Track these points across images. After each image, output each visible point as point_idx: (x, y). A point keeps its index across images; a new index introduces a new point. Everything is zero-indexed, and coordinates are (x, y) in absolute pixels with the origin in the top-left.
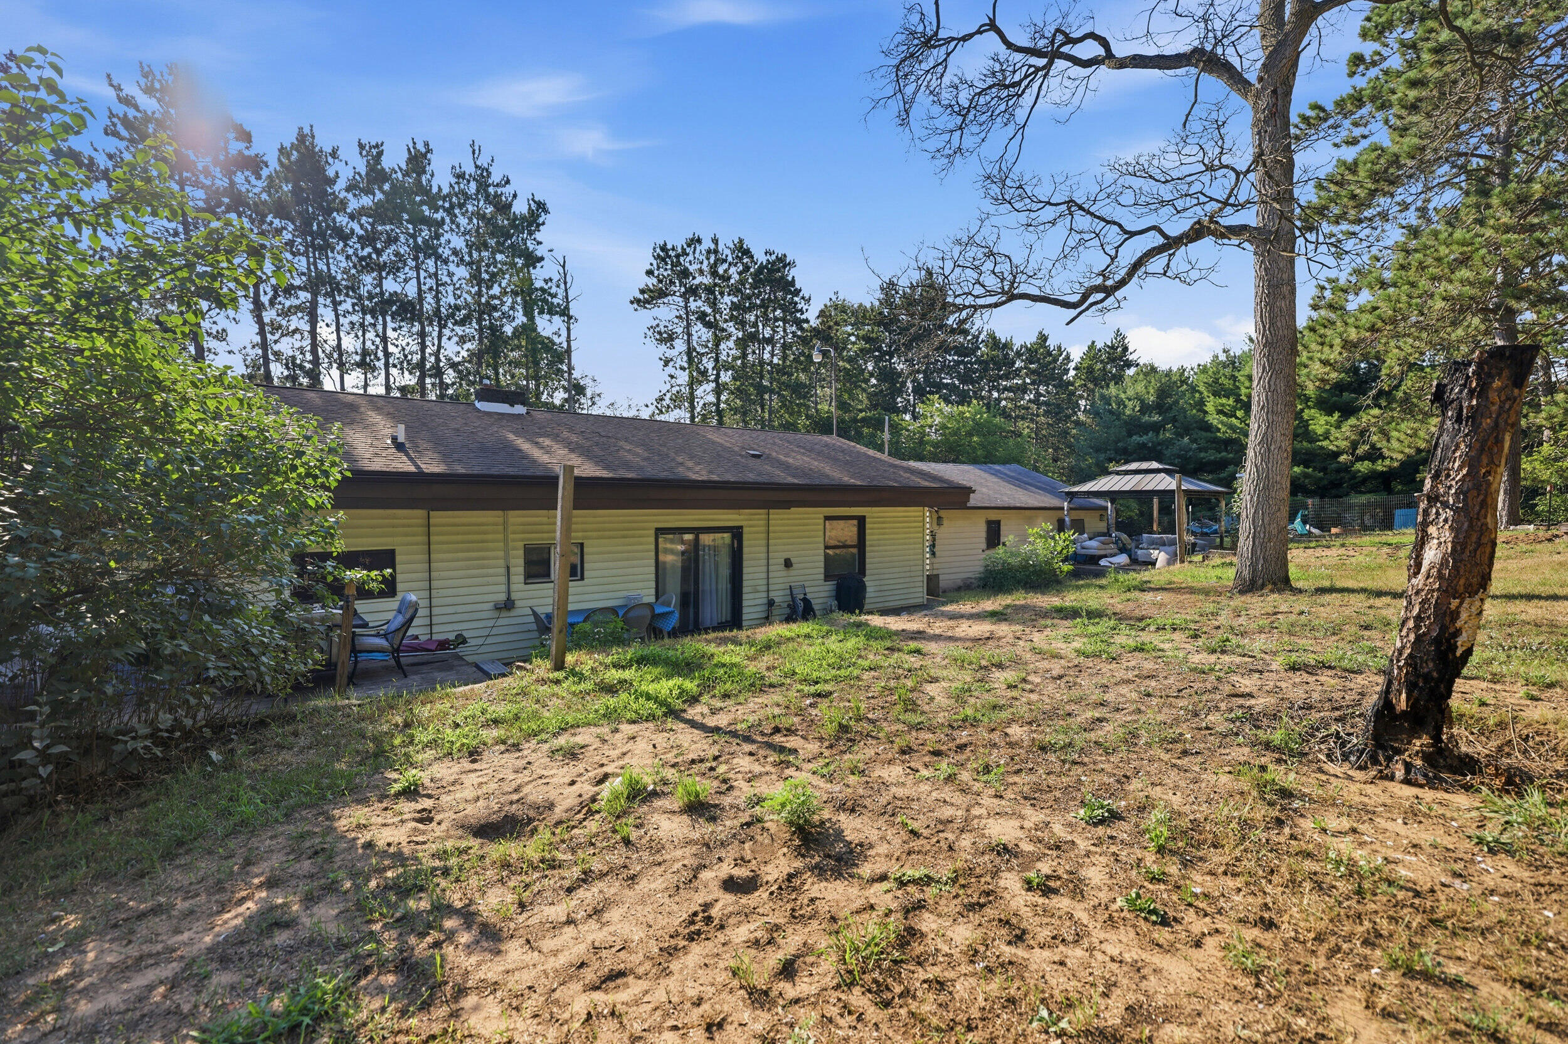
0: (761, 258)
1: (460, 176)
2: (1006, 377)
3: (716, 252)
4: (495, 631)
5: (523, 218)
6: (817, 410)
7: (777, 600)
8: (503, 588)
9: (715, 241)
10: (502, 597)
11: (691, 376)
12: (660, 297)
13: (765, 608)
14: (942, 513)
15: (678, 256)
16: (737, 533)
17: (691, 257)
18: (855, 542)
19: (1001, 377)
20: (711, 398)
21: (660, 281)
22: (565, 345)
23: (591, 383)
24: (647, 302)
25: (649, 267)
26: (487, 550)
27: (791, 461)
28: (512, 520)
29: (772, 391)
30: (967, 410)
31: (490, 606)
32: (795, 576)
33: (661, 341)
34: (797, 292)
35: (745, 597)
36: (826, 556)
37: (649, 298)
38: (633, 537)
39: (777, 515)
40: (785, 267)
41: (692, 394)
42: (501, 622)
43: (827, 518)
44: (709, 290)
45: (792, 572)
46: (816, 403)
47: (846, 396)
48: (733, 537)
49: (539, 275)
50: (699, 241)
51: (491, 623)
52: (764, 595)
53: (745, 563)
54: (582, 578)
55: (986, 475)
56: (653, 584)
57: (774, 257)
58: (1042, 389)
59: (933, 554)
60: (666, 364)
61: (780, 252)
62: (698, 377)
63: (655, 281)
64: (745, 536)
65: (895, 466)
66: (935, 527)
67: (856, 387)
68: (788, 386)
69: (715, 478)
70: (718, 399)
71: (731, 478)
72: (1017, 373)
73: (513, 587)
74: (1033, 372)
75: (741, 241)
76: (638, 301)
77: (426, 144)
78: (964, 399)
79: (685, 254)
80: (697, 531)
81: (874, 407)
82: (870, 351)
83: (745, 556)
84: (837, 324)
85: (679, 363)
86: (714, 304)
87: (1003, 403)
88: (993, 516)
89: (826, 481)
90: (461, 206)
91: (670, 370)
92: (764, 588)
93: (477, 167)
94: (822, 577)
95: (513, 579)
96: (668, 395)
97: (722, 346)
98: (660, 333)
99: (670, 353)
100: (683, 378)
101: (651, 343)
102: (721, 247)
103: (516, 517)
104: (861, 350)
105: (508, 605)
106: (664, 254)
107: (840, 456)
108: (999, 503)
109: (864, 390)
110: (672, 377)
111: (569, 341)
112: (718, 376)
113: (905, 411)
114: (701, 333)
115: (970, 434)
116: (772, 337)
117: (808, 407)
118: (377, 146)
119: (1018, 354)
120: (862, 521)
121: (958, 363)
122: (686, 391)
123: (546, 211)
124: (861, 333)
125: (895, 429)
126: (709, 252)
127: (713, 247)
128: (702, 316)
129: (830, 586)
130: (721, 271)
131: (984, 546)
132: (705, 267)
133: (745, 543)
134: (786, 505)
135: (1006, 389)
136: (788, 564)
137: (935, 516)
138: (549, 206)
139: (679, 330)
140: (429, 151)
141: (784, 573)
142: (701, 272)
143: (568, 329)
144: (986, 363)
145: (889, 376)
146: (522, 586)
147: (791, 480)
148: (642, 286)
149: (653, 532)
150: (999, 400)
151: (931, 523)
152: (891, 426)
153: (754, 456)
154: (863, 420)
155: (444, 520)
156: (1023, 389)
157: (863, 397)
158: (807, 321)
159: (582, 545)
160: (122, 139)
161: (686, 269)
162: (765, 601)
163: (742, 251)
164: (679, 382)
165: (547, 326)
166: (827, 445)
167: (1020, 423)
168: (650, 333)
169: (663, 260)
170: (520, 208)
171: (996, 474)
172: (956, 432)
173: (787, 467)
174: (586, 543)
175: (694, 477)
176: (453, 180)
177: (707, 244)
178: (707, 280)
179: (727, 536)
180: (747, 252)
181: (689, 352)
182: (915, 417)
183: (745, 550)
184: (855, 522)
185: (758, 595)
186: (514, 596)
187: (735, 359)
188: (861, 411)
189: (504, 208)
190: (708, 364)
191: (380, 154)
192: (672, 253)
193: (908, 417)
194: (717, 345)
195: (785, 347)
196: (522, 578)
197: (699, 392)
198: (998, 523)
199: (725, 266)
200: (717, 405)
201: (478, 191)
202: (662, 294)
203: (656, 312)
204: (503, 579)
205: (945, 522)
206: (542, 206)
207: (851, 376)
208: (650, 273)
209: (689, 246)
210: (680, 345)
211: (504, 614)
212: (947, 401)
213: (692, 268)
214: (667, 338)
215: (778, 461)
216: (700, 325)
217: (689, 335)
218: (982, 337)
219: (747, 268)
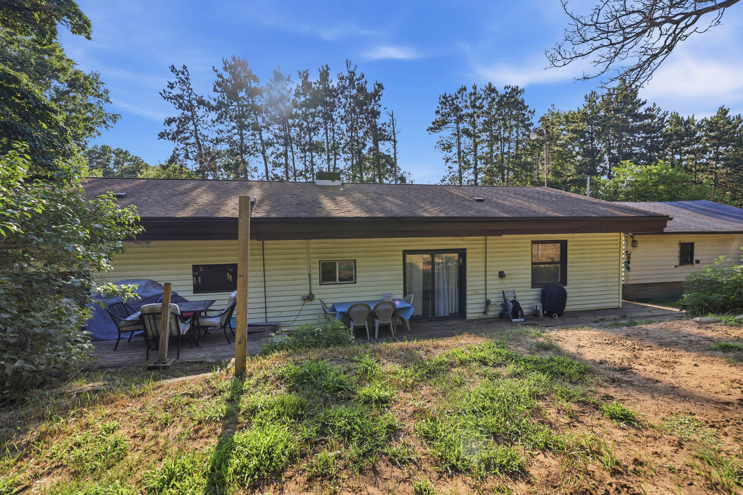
0: (502, 91)
1: (342, 78)
2: (688, 144)
3: (475, 94)
4: (302, 313)
5: (372, 93)
6: (539, 178)
7: (492, 300)
8: (307, 287)
9: (475, 88)
10: (307, 293)
11: (460, 166)
12: (443, 125)
13: (483, 305)
14: (636, 237)
15: (452, 100)
16: (462, 253)
17: (460, 99)
18: (557, 259)
19: (683, 145)
20: (472, 177)
21: (443, 116)
22: (393, 156)
23: (408, 176)
24: (436, 128)
25: (437, 109)
26: (297, 264)
27: (507, 203)
28: (312, 246)
29: (508, 169)
30: (654, 168)
31: (300, 297)
32: (507, 285)
33: (444, 149)
34: (526, 108)
35: (468, 297)
36: (533, 269)
37: (437, 126)
38: (388, 256)
39: (492, 240)
40: (517, 94)
41: (460, 176)
42: (305, 307)
43: (534, 242)
44: (471, 116)
45: (505, 281)
46: (538, 174)
47: (559, 168)
48: (460, 256)
49: (379, 121)
50: (465, 89)
51: (299, 308)
52: (484, 296)
53: (468, 274)
54: (355, 283)
55: (677, 209)
56: (402, 287)
57: (510, 89)
58: (721, 149)
59: (628, 268)
60: (447, 161)
61: (513, 85)
62: (464, 165)
63: (440, 116)
64: (468, 256)
65: (594, 203)
66: (630, 249)
67: (566, 162)
68: (519, 165)
69: (442, 215)
70: (476, 177)
71: (454, 214)
72: (698, 140)
73: (313, 287)
74: (713, 138)
75: (490, 84)
76: (432, 129)
77: (327, 66)
78: (651, 161)
79: (457, 98)
80: (433, 253)
81: (579, 173)
82: (576, 139)
83: (468, 269)
84: (553, 124)
85: (454, 160)
86: (473, 124)
87: (684, 163)
88: (687, 239)
89: (532, 215)
90: (342, 93)
91: (449, 164)
92: (484, 292)
93: (349, 72)
94: (530, 285)
95: (313, 282)
96: (448, 178)
97: (479, 147)
98: (443, 145)
99: (449, 155)
100: (456, 167)
101: (439, 150)
102: (478, 90)
103: (314, 244)
104: (570, 139)
105: (310, 297)
106: (445, 100)
107: (547, 198)
108: (693, 229)
109: (572, 163)
110: (450, 168)
111: (395, 154)
112: (476, 164)
113: (603, 174)
114: (467, 141)
115: (656, 184)
116: (509, 137)
117: (532, 177)
118: (306, 72)
119: (699, 127)
120: (564, 244)
121: (646, 138)
122: (457, 174)
123: (383, 88)
124: (570, 128)
125: (595, 185)
126: (471, 94)
127: (473, 91)
128: (466, 132)
129: (536, 292)
130: (478, 104)
131: (678, 263)
132: (468, 104)
133: (468, 260)
134: (499, 233)
135: (687, 152)
136: (502, 275)
137: (630, 240)
138: (384, 86)
139: (454, 141)
140: (328, 69)
141: (499, 281)
142: (466, 107)
143: (394, 148)
144: (670, 136)
145: (591, 153)
146: (318, 286)
147: (502, 215)
148: (434, 120)
149: (401, 253)
150: (681, 160)
151: (626, 245)
152: (591, 184)
153: (478, 201)
154: (571, 181)
155: (273, 246)
156: (704, 151)
157: (572, 168)
158: (531, 124)
159: (355, 260)
160: (218, 92)
161: (457, 106)
162: (484, 301)
163: (491, 90)
164: (454, 170)
165: (385, 147)
166: (538, 192)
167: (700, 176)
168: (438, 145)
169: (445, 103)
170: (370, 89)
171: (686, 207)
172: (644, 184)
173: (502, 207)
174: (358, 260)
175: (425, 214)
176: (339, 81)
177: (470, 90)
178: (470, 111)
179: (456, 256)
180: (494, 90)
181: (459, 154)
182: (610, 177)
183: (468, 265)
184: (559, 245)
185: (478, 297)
186: (313, 292)
187: (487, 154)
188: (569, 176)
189: (361, 90)
190: (470, 158)
191: (307, 75)
192: (449, 99)
193: (605, 178)
194: (476, 147)
195: (518, 142)
196: (318, 281)
197: (465, 174)
198: (692, 245)
199: (480, 101)
200: (475, 181)
201: (350, 84)
202: (444, 123)
203: (441, 133)
204: (307, 282)
205: (639, 244)
206: (380, 86)
207: (563, 155)
208: (437, 112)
209: (459, 93)
210: (455, 150)
211: (307, 302)
212: (636, 163)
213: (460, 106)
214: (448, 147)
215: (496, 203)
216: (465, 136)
217: (459, 144)
218: (667, 118)
219: (494, 99)
